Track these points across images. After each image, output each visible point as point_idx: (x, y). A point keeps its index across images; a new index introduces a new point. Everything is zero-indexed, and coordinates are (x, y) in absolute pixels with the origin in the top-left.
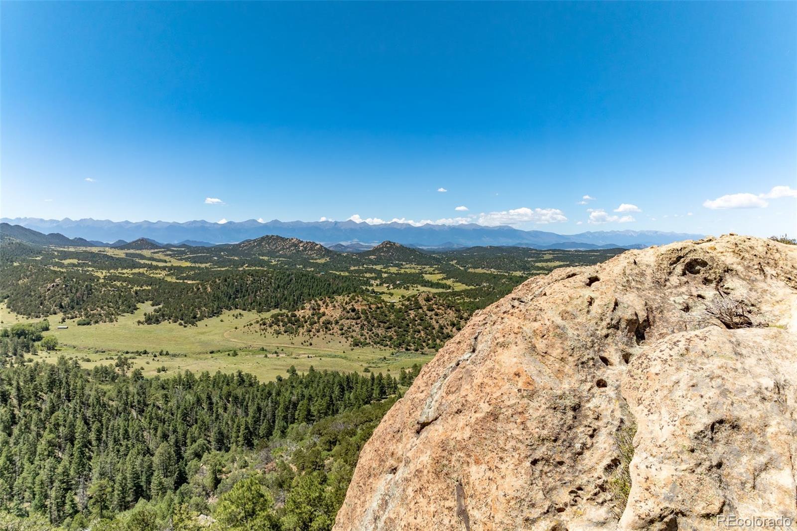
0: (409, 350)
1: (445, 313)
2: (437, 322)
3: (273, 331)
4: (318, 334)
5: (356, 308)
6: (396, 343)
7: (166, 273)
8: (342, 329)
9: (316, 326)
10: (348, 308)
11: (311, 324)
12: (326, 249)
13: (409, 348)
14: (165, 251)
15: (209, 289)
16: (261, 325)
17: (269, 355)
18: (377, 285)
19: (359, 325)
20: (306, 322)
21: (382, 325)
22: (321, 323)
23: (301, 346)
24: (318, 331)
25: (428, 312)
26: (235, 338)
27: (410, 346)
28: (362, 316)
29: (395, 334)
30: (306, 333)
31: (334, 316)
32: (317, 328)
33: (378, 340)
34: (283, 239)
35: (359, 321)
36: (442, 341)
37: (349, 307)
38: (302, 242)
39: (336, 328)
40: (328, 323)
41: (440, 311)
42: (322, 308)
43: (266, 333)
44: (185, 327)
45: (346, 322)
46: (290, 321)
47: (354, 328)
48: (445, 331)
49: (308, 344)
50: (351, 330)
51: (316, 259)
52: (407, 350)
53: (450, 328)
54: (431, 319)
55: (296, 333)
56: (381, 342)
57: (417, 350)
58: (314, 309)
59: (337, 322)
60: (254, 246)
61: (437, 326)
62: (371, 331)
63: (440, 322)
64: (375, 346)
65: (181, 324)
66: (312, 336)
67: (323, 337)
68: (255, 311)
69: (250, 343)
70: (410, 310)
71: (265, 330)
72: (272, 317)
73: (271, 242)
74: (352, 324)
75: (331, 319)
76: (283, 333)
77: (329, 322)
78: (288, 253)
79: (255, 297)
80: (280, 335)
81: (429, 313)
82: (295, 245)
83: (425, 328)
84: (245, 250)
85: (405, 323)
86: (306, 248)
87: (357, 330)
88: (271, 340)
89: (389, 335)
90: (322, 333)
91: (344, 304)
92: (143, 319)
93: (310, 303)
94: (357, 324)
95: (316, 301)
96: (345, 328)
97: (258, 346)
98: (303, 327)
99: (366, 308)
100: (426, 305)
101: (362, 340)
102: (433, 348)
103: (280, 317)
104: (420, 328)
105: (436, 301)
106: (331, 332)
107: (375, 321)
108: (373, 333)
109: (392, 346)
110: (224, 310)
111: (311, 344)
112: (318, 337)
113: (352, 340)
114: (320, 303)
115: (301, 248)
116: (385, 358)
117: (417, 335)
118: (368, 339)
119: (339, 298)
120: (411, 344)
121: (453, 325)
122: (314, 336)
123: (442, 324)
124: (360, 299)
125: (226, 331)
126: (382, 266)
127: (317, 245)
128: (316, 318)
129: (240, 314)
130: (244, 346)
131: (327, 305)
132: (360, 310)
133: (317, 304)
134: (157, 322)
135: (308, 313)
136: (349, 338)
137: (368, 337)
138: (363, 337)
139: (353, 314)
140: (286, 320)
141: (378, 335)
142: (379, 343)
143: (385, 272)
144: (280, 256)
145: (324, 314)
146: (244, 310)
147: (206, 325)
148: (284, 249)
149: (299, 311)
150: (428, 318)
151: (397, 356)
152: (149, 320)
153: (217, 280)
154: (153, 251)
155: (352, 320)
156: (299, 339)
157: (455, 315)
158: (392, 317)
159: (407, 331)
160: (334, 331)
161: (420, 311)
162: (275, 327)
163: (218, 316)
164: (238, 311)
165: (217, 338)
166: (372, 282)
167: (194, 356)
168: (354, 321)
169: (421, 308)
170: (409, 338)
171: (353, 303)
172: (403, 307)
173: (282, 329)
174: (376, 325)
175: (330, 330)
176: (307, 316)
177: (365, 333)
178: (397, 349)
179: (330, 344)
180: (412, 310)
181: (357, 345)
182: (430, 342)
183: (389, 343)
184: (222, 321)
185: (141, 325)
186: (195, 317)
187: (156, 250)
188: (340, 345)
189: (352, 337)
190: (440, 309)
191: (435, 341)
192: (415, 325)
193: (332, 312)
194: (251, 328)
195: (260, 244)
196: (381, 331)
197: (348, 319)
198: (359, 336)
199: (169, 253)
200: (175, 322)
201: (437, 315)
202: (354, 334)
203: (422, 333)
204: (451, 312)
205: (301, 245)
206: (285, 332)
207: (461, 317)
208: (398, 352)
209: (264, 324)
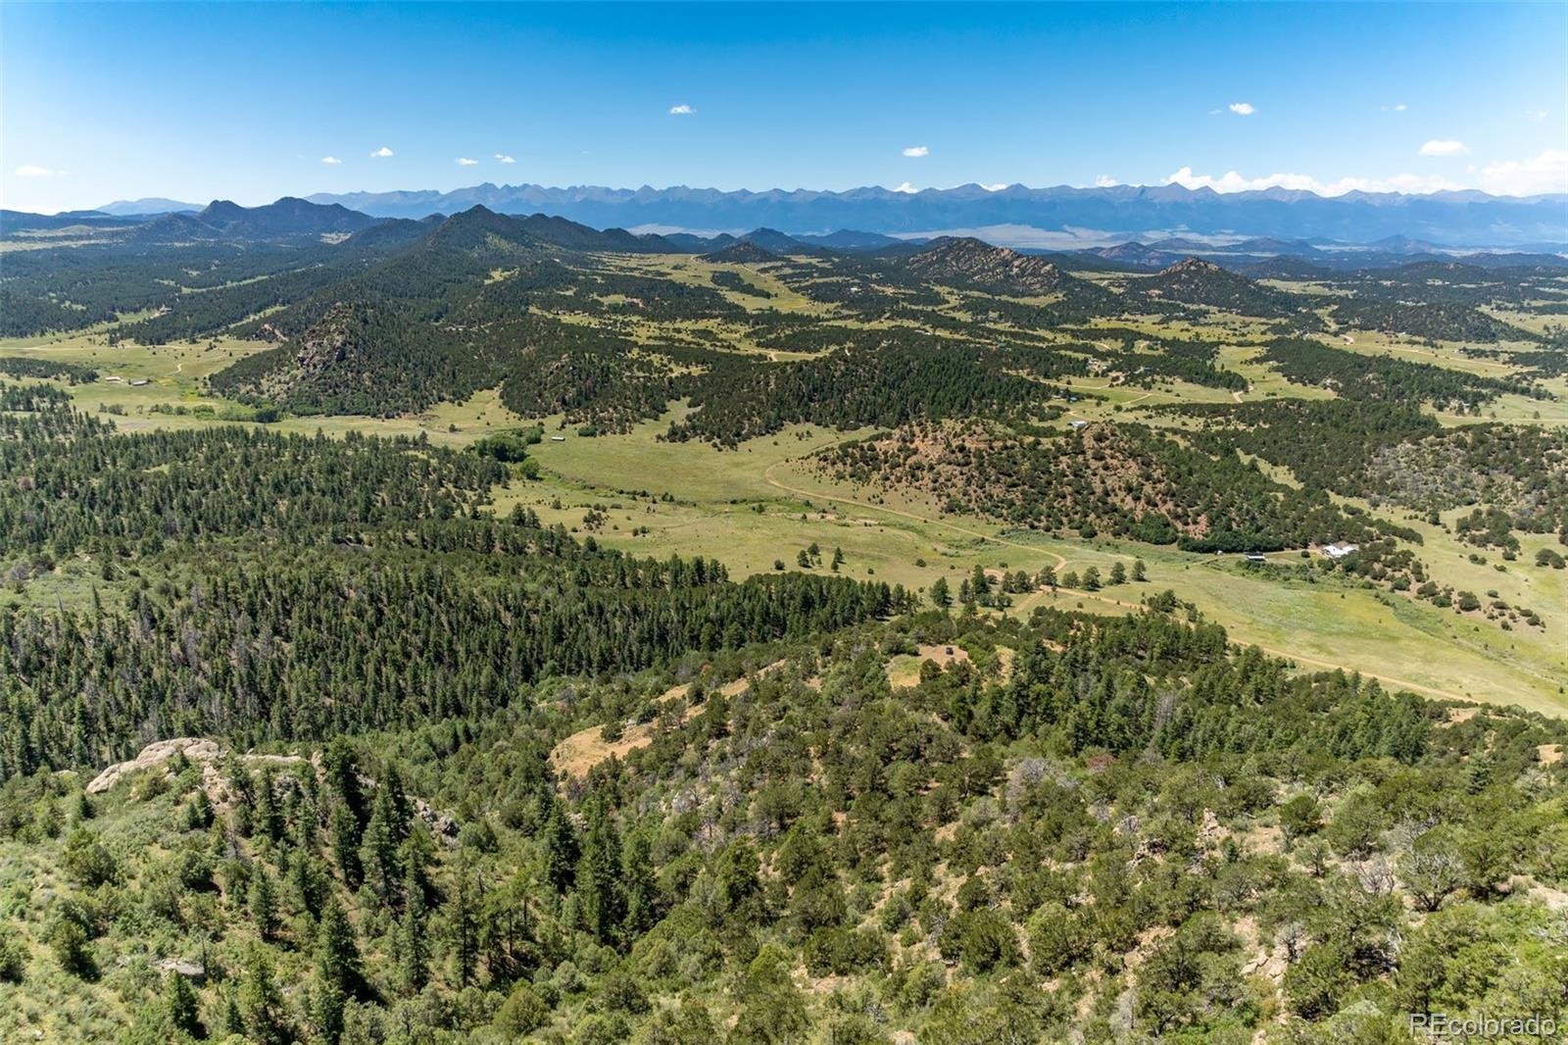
0: (1037, 528)
1: (1123, 467)
2: (1103, 482)
3: (834, 473)
4: (897, 486)
5: (967, 445)
6: (1016, 514)
8: (935, 481)
9: (898, 471)
10: (953, 445)
11: (892, 467)
12: (1061, 273)
13: (1036, 524)
14: (780, 267)
15: (772, 385)
16: (821, 459)
17: (810, 516)
18: (1095, 375)
19: (965, 477)
20: (886, 462)
21: (1003, 479)
22: (907, 467)
23: (866, 504)
24: (899, 481)
25: (1092, 462)
26: (777, 479)
27: (1040, 521)
28: (973, 460)
29: (1020, 496)
30: (880, 482)
31: (931, 457)
32: (899, 474)
33: (988, 505)
34: (986, 249)
35: (965, 469)
36: (1098, 517)
37: (955, 443)
38: (1019, 257)
39: (928, 478)
40: (918, 468)
41: (1115, 462)
42: (916, 440)
43: (823, 476)
44: (720, 450)
45: (945, 469)
46: (863, 458)
47: (955, 481)
48: (1111, 500)
49: (878, 500)
50: (950, 484)
51: (1037, 295)
52: (1032, 527)
53: (1122, 494)
54: (1095, 475)
55: (866, 479)
56: (992, 508)
57: (1048, 529)
58: (905, 441)
59: (931, 468)
61: (1099, 490)
62: (981, 488)
63: (1109, 482)
64: (980, 515)
65: (714, 444)
66: (888, 487)
67: (903, 491)
68: (834, 428)
69: (793, 491)
70: (1063, 455)
71: (824, 468)
72: (841, 446)
73: (964, 254)
74: (955, 473)
75: (925, 462)
76: (848, 476)
77: (920, 467)
78: (990, 280)
79: (842, 401)
80: (843, 480)
81: (1095, 464)
82: (1006, 264)
83: (1078, 492)
84: (915, 270)
85: (1045, 477)
86: (1023, 271)
87: (960, 484)
88: (827, 490)
89: (1009, 497)
90: (904, 483)
91: (951, 437)
93: (902, 429)
94: (962, 474)
95: (911, 426)
97: (802, 497)
98: (880, 470)
99: (982, 446)
100: (1093, 448)
101: (963, 503)
102: (1077, 528)
103: (850, 450)
104: (1068, 490)
105: (1111, 442)
106: (919, 483)
107: (993, 472)
108: (984, 492)
109: (1010, 519)
110: (787, 423)
111: (882, 502)
112: (897, 490)
113: (947, 500)
114: (916, 429)
115: (1015, 270)
116: (983, 540)
117: (1059, 503)
118: (973, 502)
119: (947, 423)
120: (1043, 518)
121: (1129, 490)
122: (891, 487)
123: (1110, 487)
124: (979, 430)
125: (772, 464)
126: (1156, 319)
128: (903, 457)
129: (808, 433)
130: (784, 494)
131: (926, 436)
132: (973, 451)
133: (911, 432)
134: (684, 438)
135: (894, 446)
136: (944, 499)
137: (973, 499)
138: (966, 498)
139: (960, 455)
140: (858, 455)
141: (992, 496)
142: (988, 511)
145: (915, 451)
146: (818, 424)
147: (749, 450)
148: (983, 271)
149: (882, 440)
150: (1089, 472)
154: (763, 265)
155: (955, 467)
156: (869, 490)
157: (1138, 472)
158: (1027, 465)
159: (1046, 494)
160: (923, 482)
161: (1080, 458)
162: (840, 466)
163: (773, 434)
164: (810, 426)
165: (755, 476)
167: (707, 506)
168: (959, 468)
169: (1083, 453)
170: (1043, 508)
171: (966, 436)
172: (1052, 449)
173: (849, 469)
174: (993, 478)
175: (917, 480)
176: (891, 452)
177: (971, 492)
178: (1015, 525)
179: (911, 505)
180: (1066, 455)
181: (952, 511)
182: (1077, 517)
183: (1004, 512)
184: (775, 443)
185: (659, 444)
187: (768, 265)
189: (948, 496)
190: (1117, 457)
191: (1087, 516)
192: (1061, 484)
193: (928, 449)
194: (805, 462)
195: (942, 260)
196: (998, 490)
197: (950, 463)
198: (960, 496)
199: (788, 271)
201: (1106, 468)
202: (952, 492)
203: (1069, 499)
204: (1134, 465)
205: (1016, 263)
206: (852, 476)
207: (1148, 478)
208: (1016, 530)
209: (825, 459)
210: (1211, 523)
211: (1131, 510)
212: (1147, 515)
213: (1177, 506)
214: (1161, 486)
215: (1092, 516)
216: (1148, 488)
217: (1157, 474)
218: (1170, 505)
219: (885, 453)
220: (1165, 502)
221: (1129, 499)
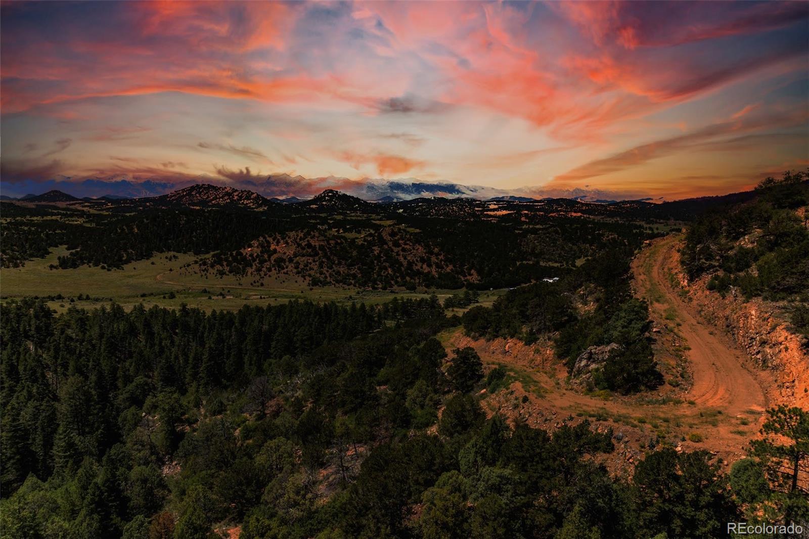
0: (377, 289)
1: (414, 249)
2: (405, 259)
3: (215, 272)
4: (269, 273)
5: (313, 244)
6: (360, 281)
7: (84, 220)
8: (297, 268)
9: (267, 264)
10: (303, 244)
11: (261, 263)
12: (263, 198)
13: (375, 286)
14: (82, 203)
15: (136, 230)
16: (200, 265)
17: (213, 298)
19: (317, 263)
20: (254, 260)
21: (343, 262)
22: (272, 261)
23: (251, 287)
24: (270, 270)
25: (393, 248)
26: (170, 281)
29: (358, 271)
30: (255, 273)
31: (287, 254)
32: (268, 266)
33: (340, 278)
34: (215, 188)
35: (316, 259)
36: (411, 278)
38: (237, 191)
39: (291, 267)
40: (282, 262)
41: (408, 247)
42: (272, 245)
43: (208, 274)
44: (109, 270)
45: (302, 260)
46: (235, 260)
47: (311, 266)
48: (415, 268)
49: (259, 284)
50: (308, 268)
52: (374, 288)
53: (420, 264)
54: (398, 255)
55: (244, 273)
56: (343, 280)
57: (384, 288)
58: (263, 247)
59: (291, 260)
60: (184, 196)
61: (405, 263)
62: (331, 269)
63: (409, 258)
64: (337, 285)
65: (103, 268)
66: (263, 275)
67: (276, 276)
68: (191, 253)
69: (189, 285)
70: (373, 246)
71: (206, 270)
72: (213, 256)
73: (203, 191)
74: (309, 261)
75: (284, 257)
76: (227, 273)
77: (283, 260)
78: (222, 202)
79: (191, 238)
80: (224, 276)
81: (396, 249)
82: (228, 194)
83: (393, 265)
84: (174, 200)
85: (369, 260)
86: (240, 198)
87: (315, 268)
88: (214, 282)
89: (352, 272)
90: (273, 271)
91: (298, 240)
92: (56, 262)
93: (258, 240)
94: (314, 261)
95: (264, 238)
96: (301, 266)
97: (199, 288)
98: (251, 266)
100: (391, 241)
101: (322, 279)
102: (402, 286)
103: (223, 257)
104: (387, 264)
105: (402, 236)
106: (285, 270)
107: (335, 258)
108: (334, 271)
109: (357, 285)
110: (155, 253)
111: (262, 285)
112: (270, 276)
113: (311, 279)
114: (271, 240)
115: (236, 198)
116: (351, 297)
117: (384, 273)
118: (329, 278)
119: (292, 234)
120: (378, 283)
121: (423, 260)
122: (265, 275)
123: (411, 261)
124: (317, 234)
125: (159, 274)
127: (253, 193)
128: (266, 256)
129: (174, 256)
130: (181, 288)
131: (278, 242)
132: (318, 247)
133: (266, 240)
134: (74, 266)
135: (257, 251)
136: (307, 277)
137: (328, 275)
138: (323, 276)
139: (310, 250)
140: (230, 259)
141: (340, 272)
142: (341, 281)
143: (331, 219)
144: (214, 205)
145: (275, 252)
146: (179, 252)
147: (135, 268)
148: (217, 198)
149: (245, 249)
150: (395, 254)
151: (364, 295)
152: (64, 263)
153: (145, 220)
154: (68, 203)
155: (308, 258)
156: (247, 280)
157: (425, 251)
158: (355, 253)
159: (373, 269)
160: (289, 269)
161: (386, 247)
162: (218, 267)
163: (147, 259)
164: (172, 253)
165: (148, 281)
167: (122, 300)
168: (311, 258)
169: (386, 244)
170: (375, 276)
171: (309, 238)
172: (366, 243)
173: (227, 269)
174: (336, 262)
175: (283, 269)
176: (255, 254)
177: (325, 272)
178: (363, 288)
179: (285, 284)
180: (375, 246)
181: (316, 285)
182: (399, 280)
183: (352, 281)
184: (153, 263)
185: (54, 270)
186: (120, 260)
187: (71, 202)
188: (296, 285)
189: (310, 276)
190: (407, 244)
191: (405, 278)
192: (380, 262)
193: (284, 249)
194: (189, 269)
195: (189, 194)
196: (343, 269)
197: (303, 256)
198: (318, 275)
199: (86, 204)
200: (97, 266)
201: (404, 250)
202: (312, 273)
203: (390, 270)
204: (420, 247)
205: (235, 194)
206: (230, 272)
207: (432, 253)
208: (364, 290)
209: (205, 264)
210: (479, 273)
211: (429, 273)
212: (440, 274)
213: (454, 267)
214: (441, 257)
215: (408, 278)
216: (433, 259)
217: (436, 250)
218: (451, 267)
219: (251, 255)
220: (447, 266)
221: (425, 266)
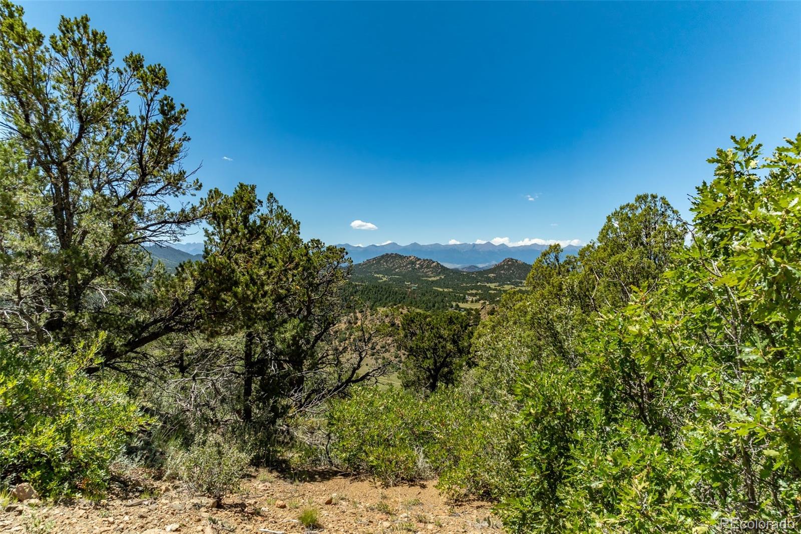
12: (442, 266)
18: (472, 302)
34: (401, 257)
38: (419, 259)
51: (431, 277)
60: (373, 264)
73: (390, 260)
78: (404, 271)
82: (413, 263)
84: (364, 268)
86: (422, 266)
87: (392, 350)
93: (348, 316)
95: (355, 314)
96: (378, 347)
115: (417, 266)
126: (497, 284)
127: (434, 262)
133: (355, 317)
144: (396, 274)
148: (401, 267)
166: (470, 298)
195: (378, 262)
202: (387, 355)
205: (418, 262)
